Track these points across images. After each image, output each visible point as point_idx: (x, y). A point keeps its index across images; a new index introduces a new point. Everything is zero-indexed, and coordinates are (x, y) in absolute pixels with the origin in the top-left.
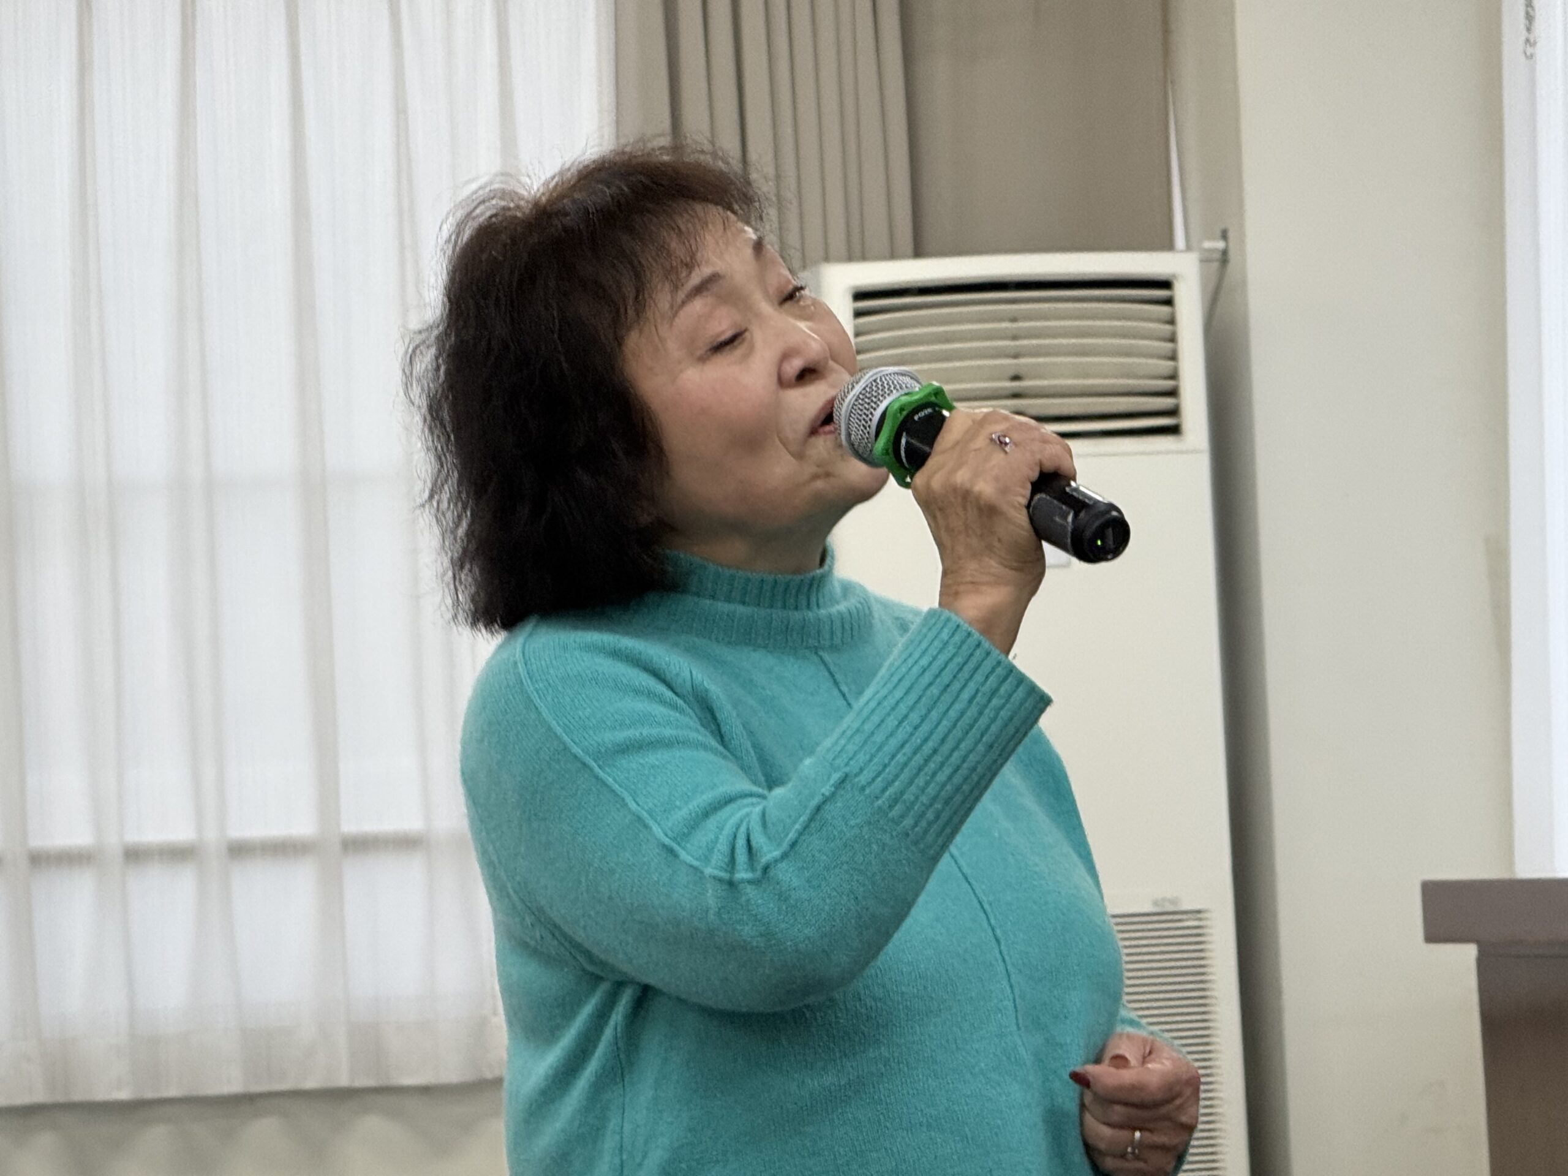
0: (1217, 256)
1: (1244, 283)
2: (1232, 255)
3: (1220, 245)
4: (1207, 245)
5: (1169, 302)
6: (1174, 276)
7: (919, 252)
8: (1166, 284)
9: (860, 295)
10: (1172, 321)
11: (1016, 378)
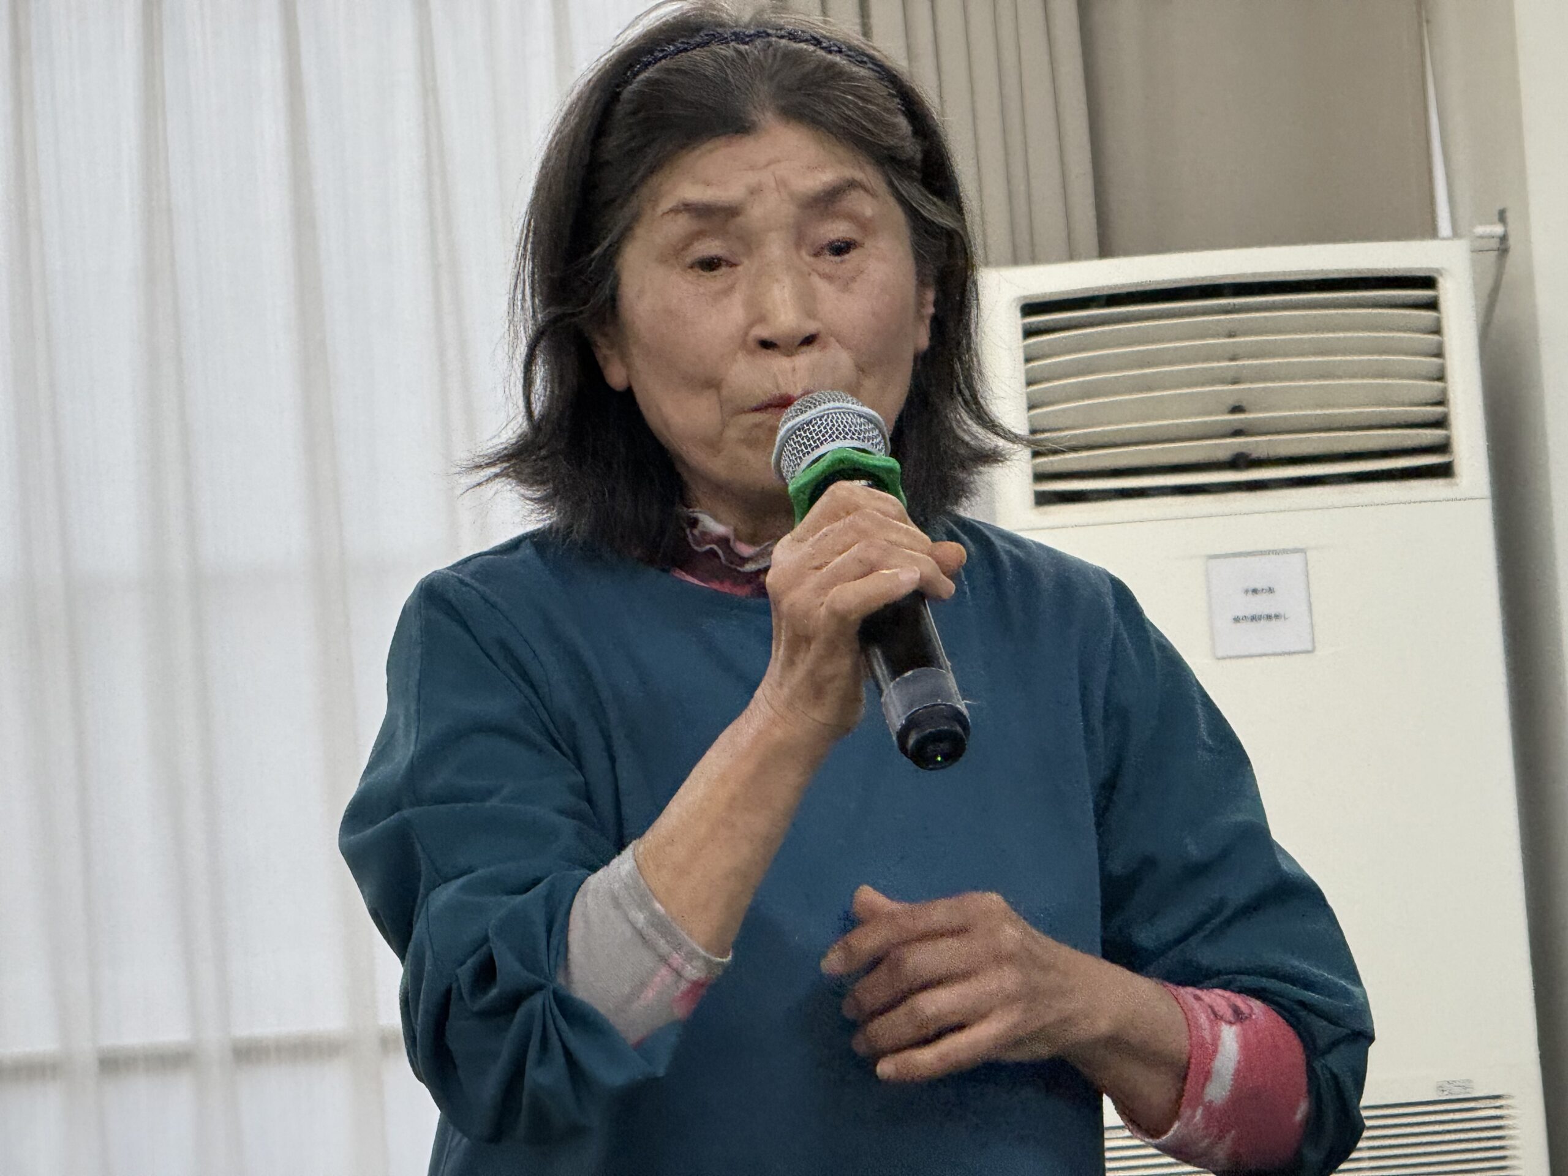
0: (1494, 243)
1: (1529, 279)
2: (1512, 242)
3: (1498, 229)
4: (1480, 230)
5: (1432, 305)
6: (1438, 270)
7: (1105, 250)
8: (1428, 282)
9: (1030, 308)
10: (1437, 331)
11: (1237, 409)
